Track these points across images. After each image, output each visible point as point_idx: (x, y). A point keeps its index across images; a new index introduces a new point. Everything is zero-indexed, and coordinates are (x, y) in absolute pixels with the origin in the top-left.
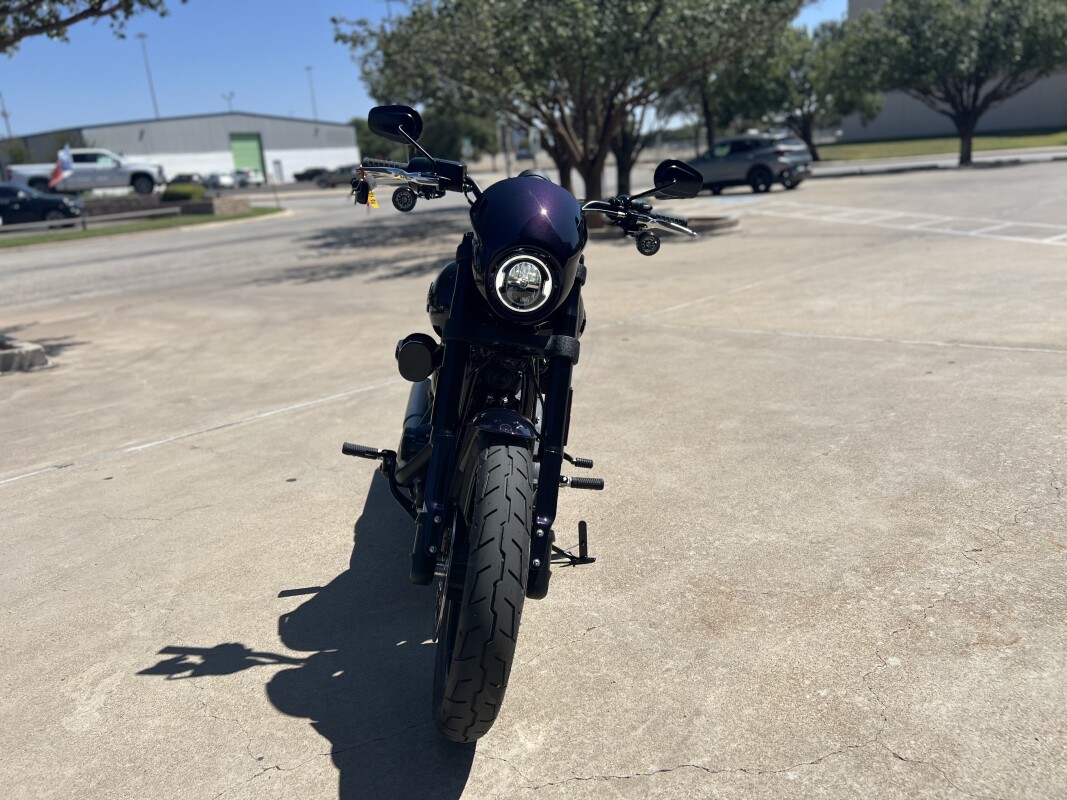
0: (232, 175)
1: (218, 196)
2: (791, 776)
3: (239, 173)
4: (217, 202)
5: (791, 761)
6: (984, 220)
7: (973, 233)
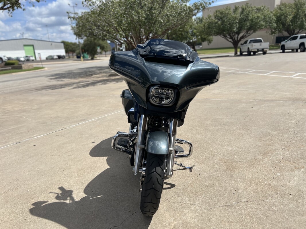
0: (24, 57)
1: (23, 64)
2: (268, 201)
3: (27, 57)
4: (23, 66)
5: (266, 197)
6: (248, 69)
7: (246, 73)
